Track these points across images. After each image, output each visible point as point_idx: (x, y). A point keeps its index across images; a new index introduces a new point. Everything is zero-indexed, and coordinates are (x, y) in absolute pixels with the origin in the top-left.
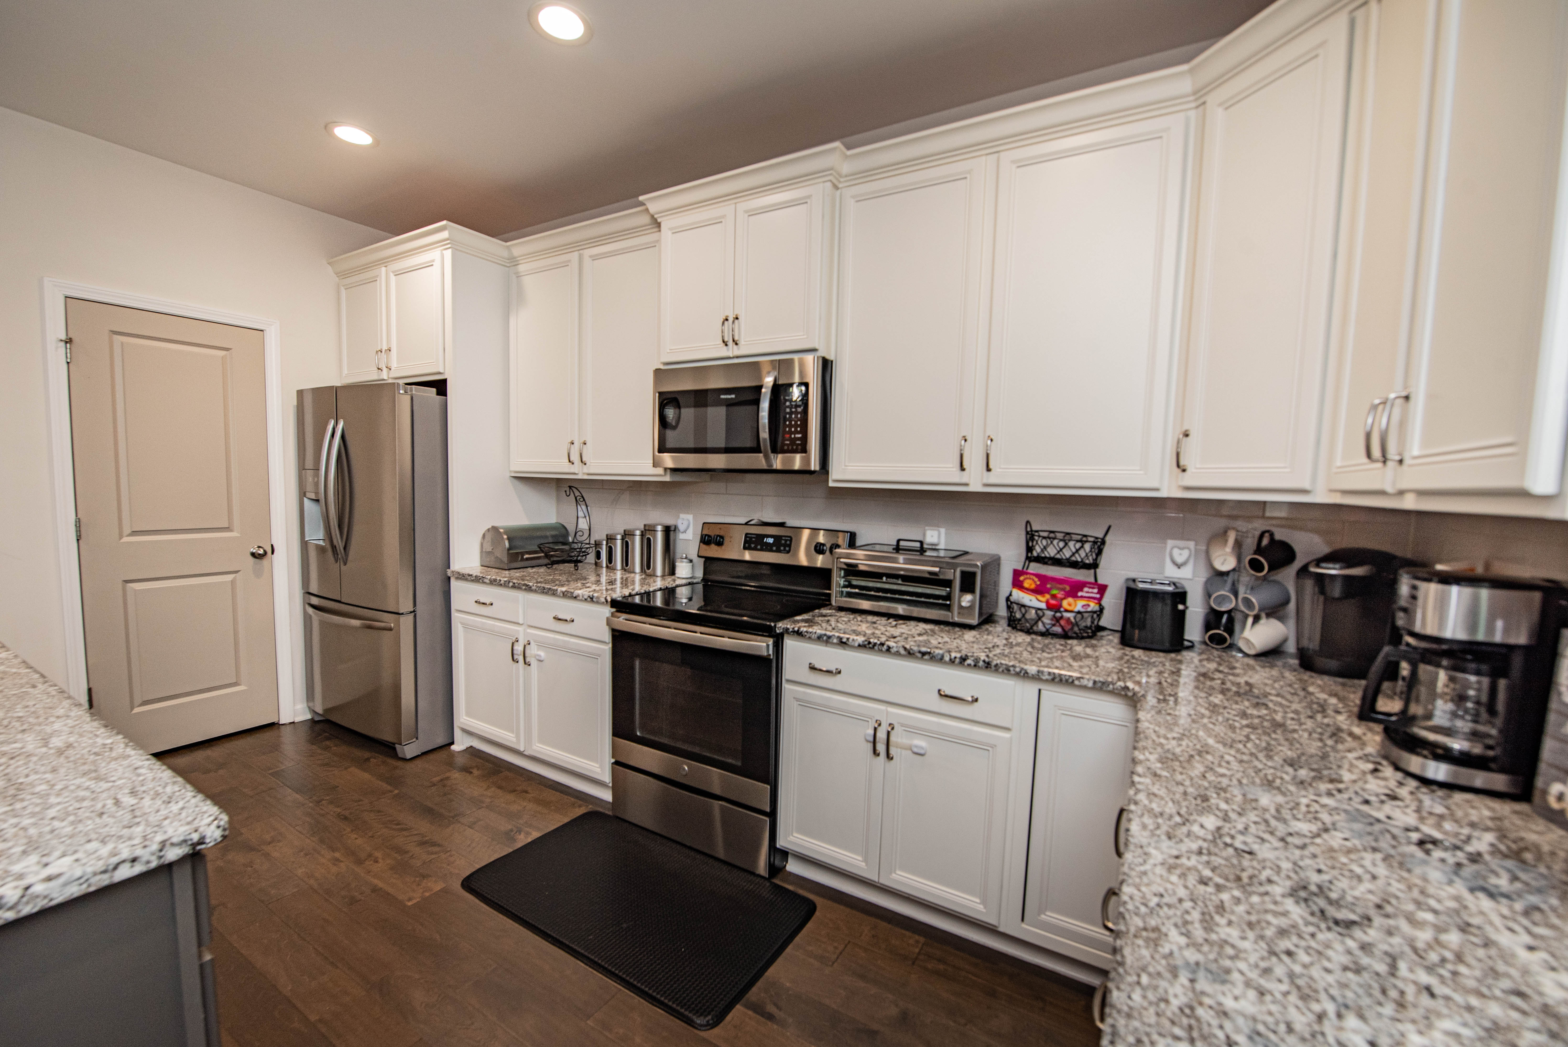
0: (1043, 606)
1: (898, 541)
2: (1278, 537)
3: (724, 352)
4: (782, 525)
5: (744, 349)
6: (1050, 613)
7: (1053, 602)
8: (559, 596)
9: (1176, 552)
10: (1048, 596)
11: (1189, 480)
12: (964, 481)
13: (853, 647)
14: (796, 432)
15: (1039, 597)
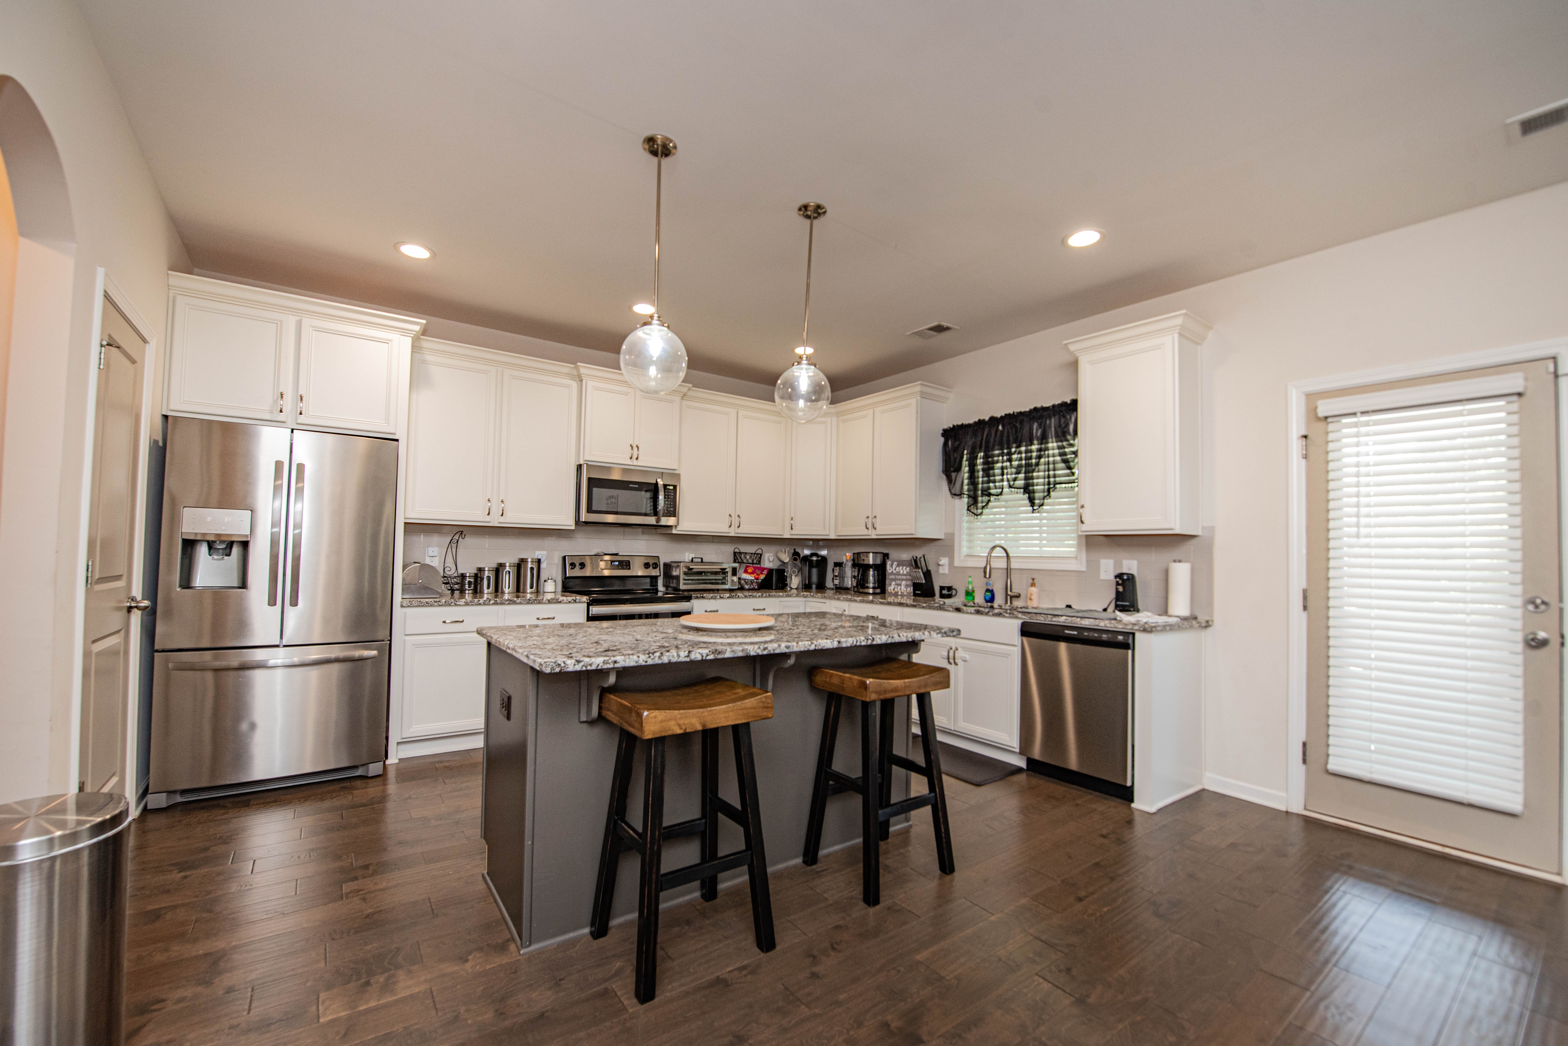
0: (753, 578)
1: (692, 558)
2: (797, 550)
3: (629, 462)
4: (617, 554)
5: (640, 463)
6: (755, 581)
7: (757, 576)
8: (545, 603)
9: (770, 557)
10: (755, 574)
11: (793, 532)
12: (730, 531)
13: (725, 598)
14: (670, 507)
15: (752, 575)
